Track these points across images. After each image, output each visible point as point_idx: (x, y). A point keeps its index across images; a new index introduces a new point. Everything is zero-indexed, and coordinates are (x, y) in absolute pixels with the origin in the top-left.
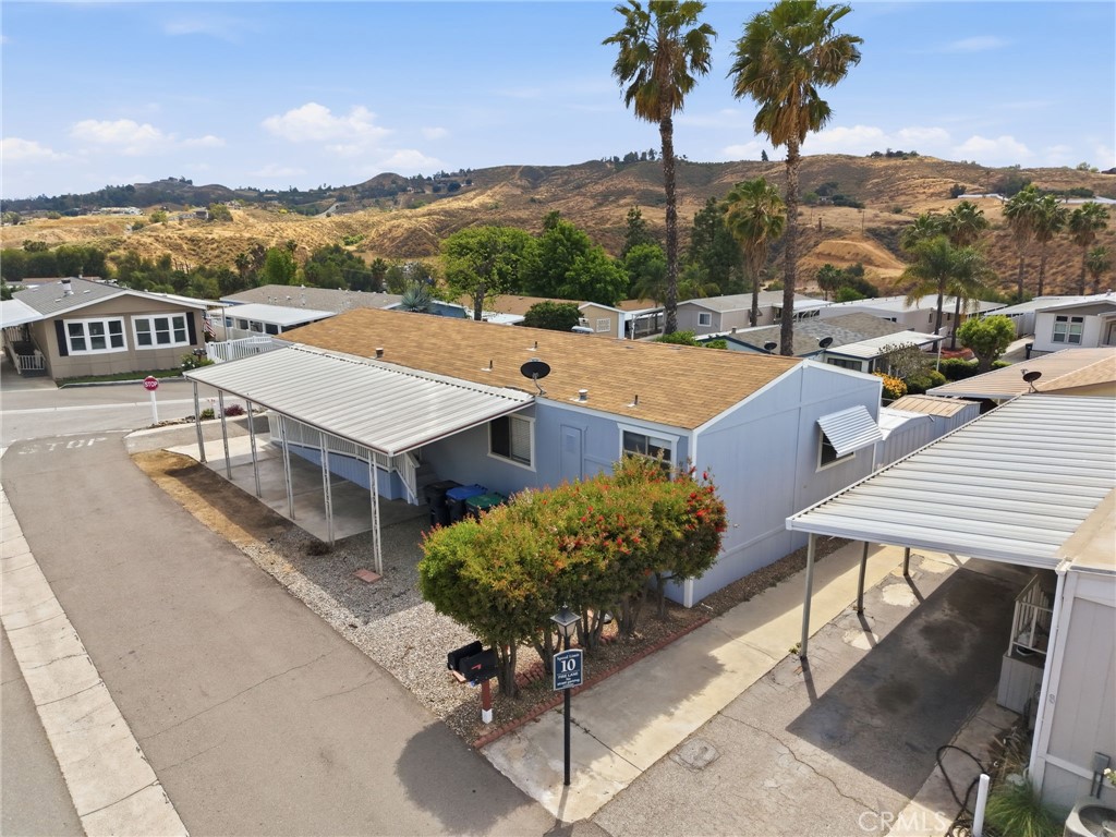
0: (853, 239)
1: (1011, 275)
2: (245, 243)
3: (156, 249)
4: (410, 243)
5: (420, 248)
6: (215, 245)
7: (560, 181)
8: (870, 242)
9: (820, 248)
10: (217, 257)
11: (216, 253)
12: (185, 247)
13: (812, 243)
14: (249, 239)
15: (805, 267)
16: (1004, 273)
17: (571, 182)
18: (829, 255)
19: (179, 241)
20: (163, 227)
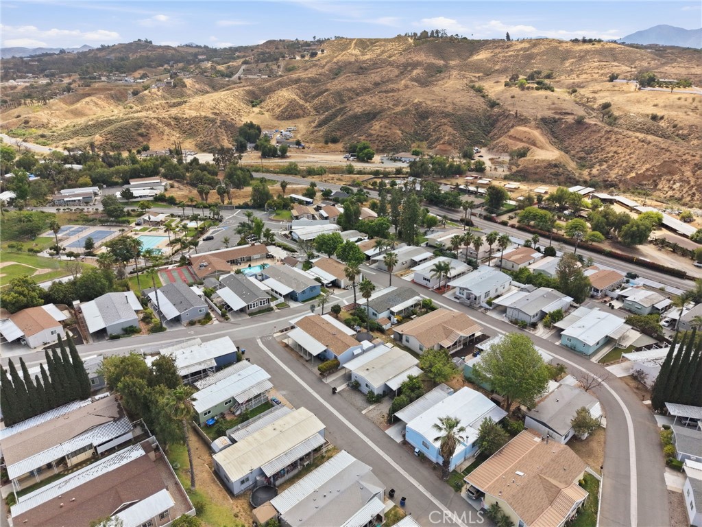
0: (530, 127)
1: (605, 158)
2: (203, 120)
3: (160, 127)
4: (289, 109)
5: (295, 113)
6: (188, 122)
7: (379, 51)
8: (539, 130)
9: (512, 132)
10: (190, 129)
11: (189, 127)
12: (172, 123)
13: (510, 125)
14: (205, 117)
15: (502, 144)
16: (602, 155)
17: (386, 52)
18: (515, 137)
19: (169, 120)
20: (149, 94)
